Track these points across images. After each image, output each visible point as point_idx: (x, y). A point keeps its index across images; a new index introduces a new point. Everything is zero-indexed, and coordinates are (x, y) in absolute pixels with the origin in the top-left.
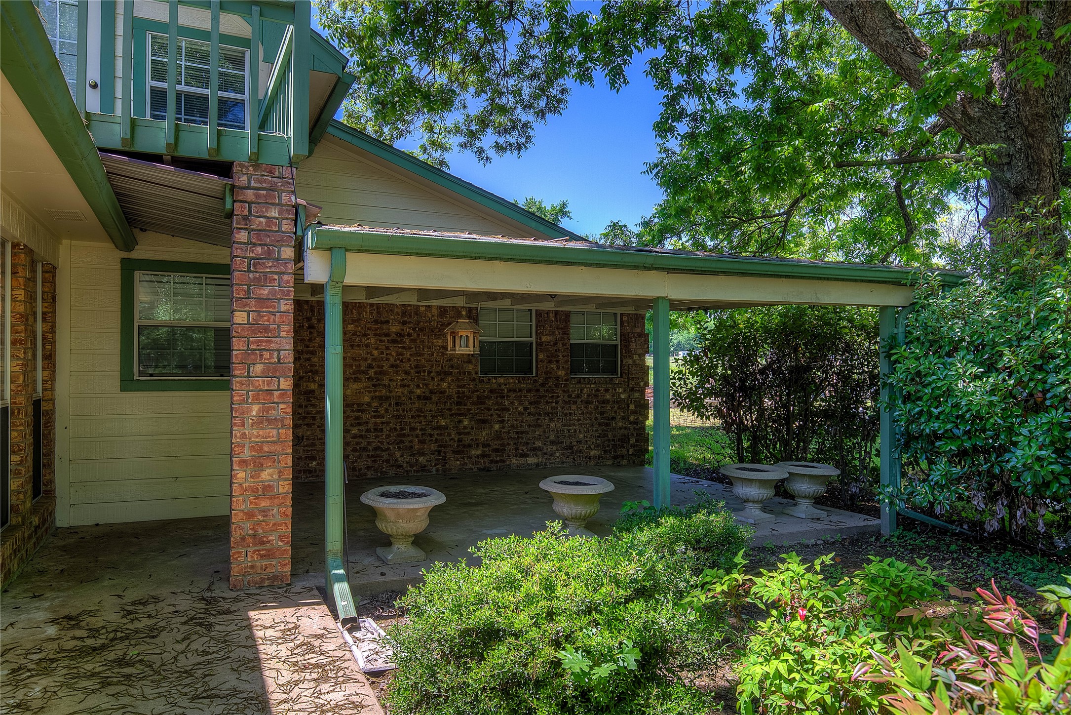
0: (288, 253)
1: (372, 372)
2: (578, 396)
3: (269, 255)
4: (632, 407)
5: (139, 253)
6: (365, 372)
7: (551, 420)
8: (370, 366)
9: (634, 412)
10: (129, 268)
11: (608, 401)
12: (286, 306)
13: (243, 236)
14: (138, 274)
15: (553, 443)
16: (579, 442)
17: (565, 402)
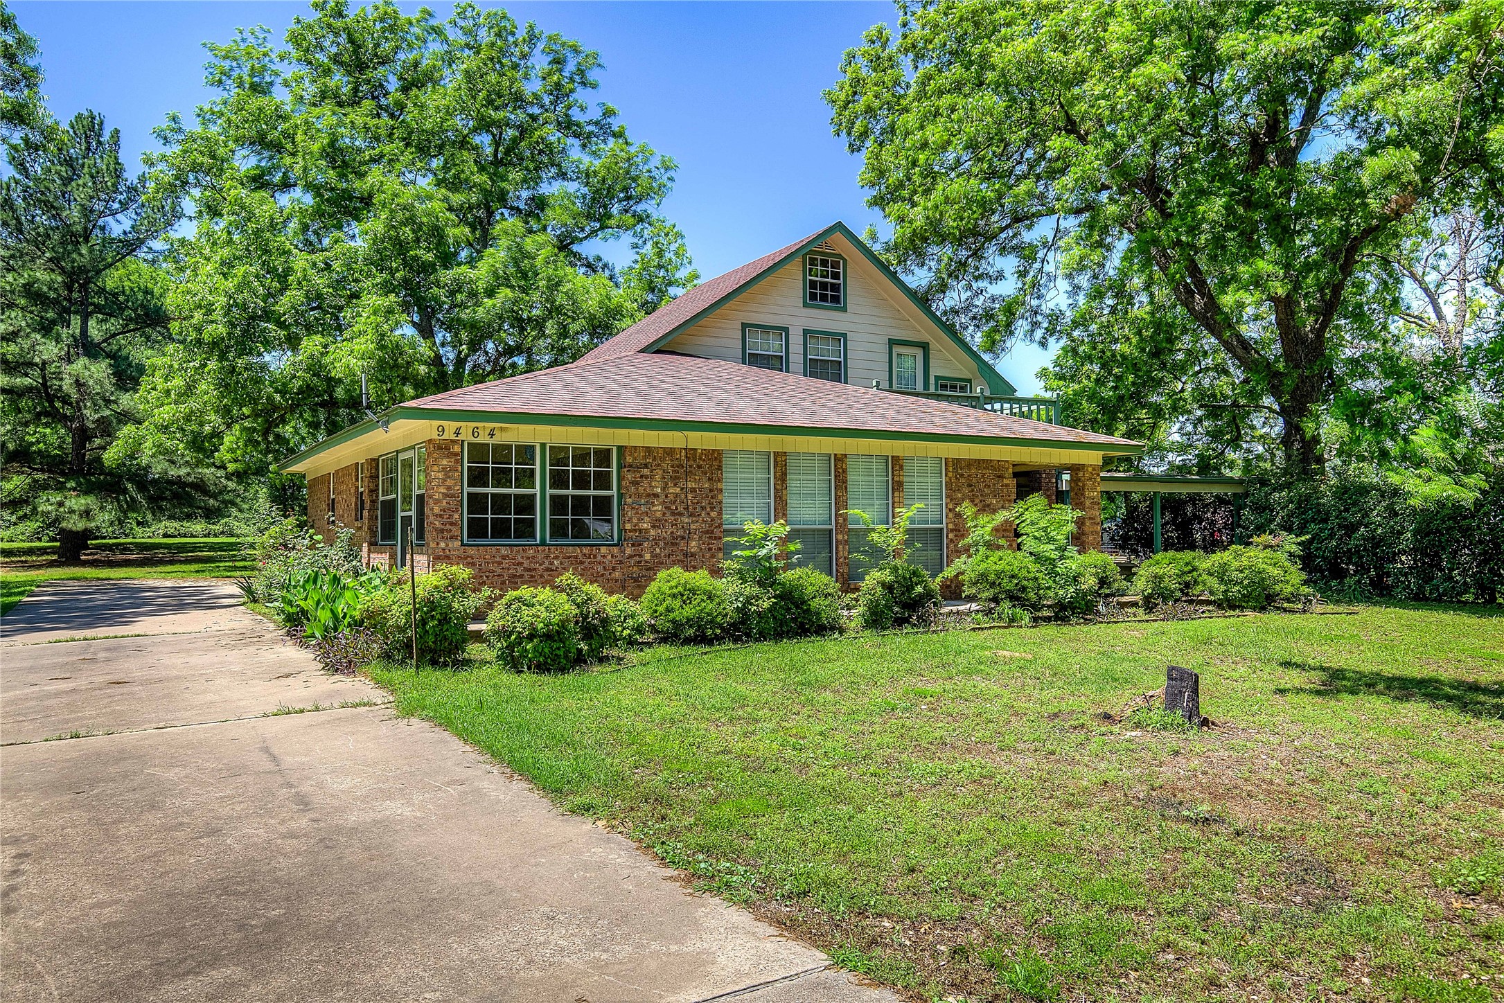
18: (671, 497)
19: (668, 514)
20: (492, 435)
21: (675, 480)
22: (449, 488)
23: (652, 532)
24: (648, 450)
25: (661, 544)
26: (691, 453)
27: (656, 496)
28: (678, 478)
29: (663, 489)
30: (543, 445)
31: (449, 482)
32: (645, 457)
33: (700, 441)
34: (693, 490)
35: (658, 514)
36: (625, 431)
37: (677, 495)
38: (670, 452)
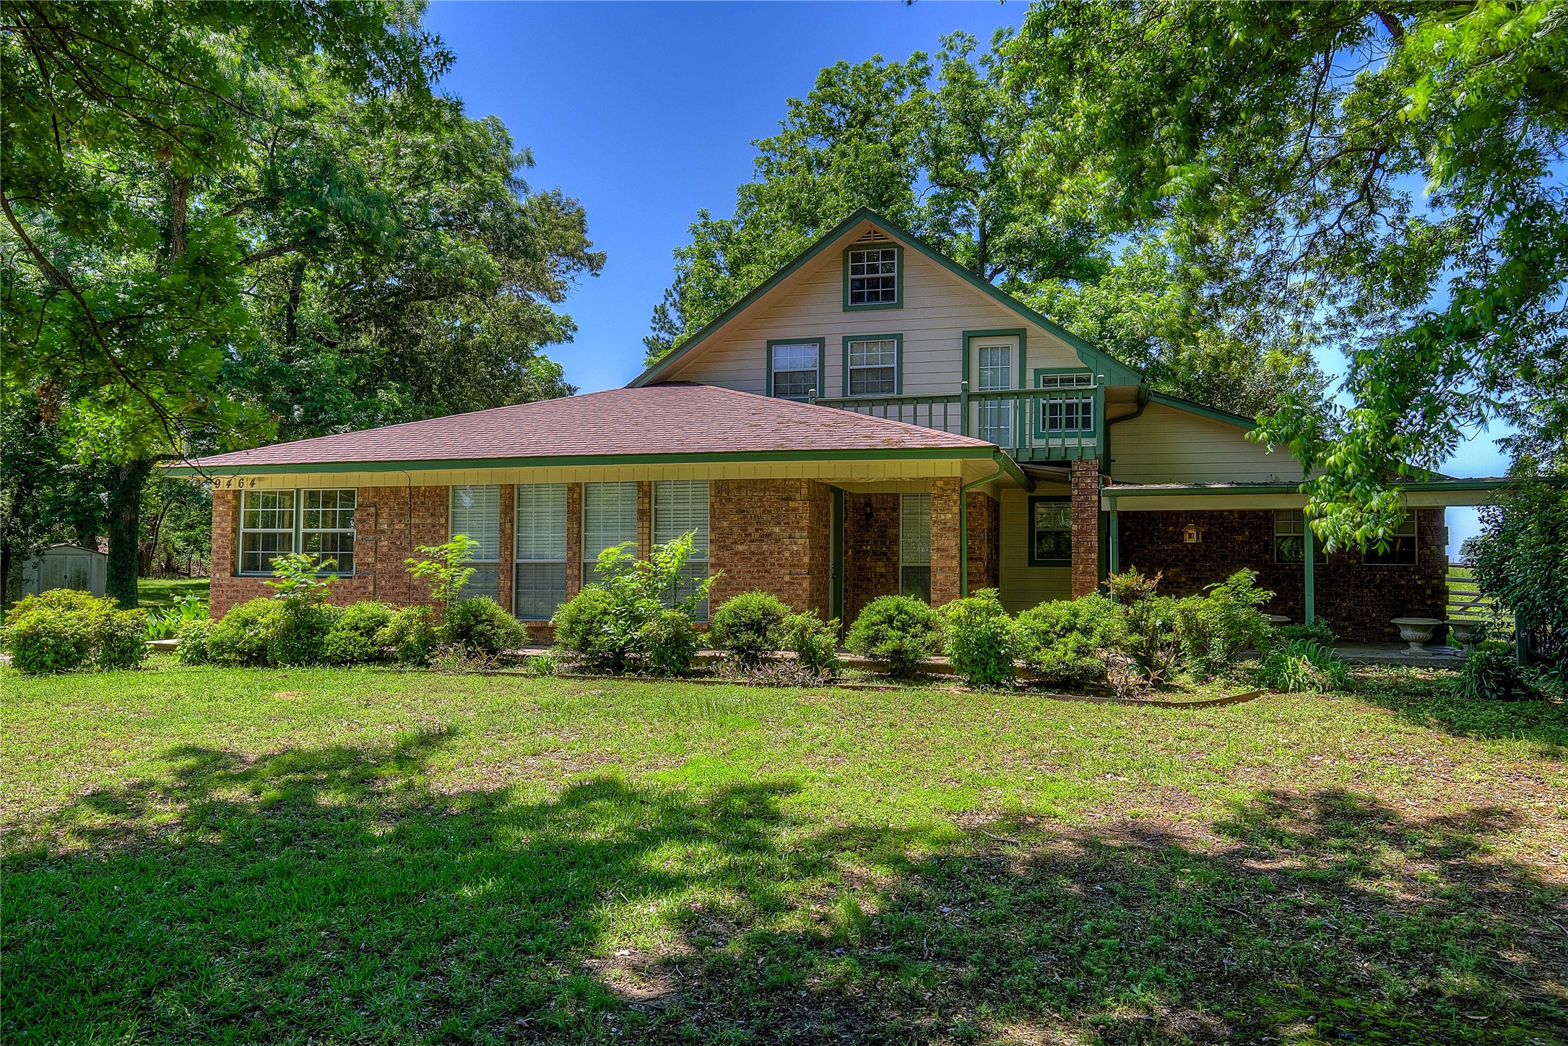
0: (1095, 498)
1: (1187, 560)
2: (1370, 581)
3: (1086, 499)
4: (1429, 592)
5: (1037, 493)
6: (1181, 560)
7: (1343, 600)
8: (1186, 556)
9: (1430, 597)
10: (1032, 501)
11: (1402, 587)
12: (1094, 521)
13: (1076, 492)
14: (1037, 504)
15: (1345, 619)
16: (1374, 620)
17: (1356, 586)
18: (396, 533)
19: (393, 548)
20: (252, 484)
21: (400, 516)
22: (223, 529)
23: (379, 566)
24: (377, 490)
25: (386, 576)
26: (414, 491)
27: (383, 532)
28: (402, 515)
29: (389, 526)
30: (298, 490)
31: (224, 525)
32: (374, 497)
33: (421, 478)
34: (417, 526)
35: (385, 549)
36: (355, 474)
37: (402, 531)
38: (396, 491)
